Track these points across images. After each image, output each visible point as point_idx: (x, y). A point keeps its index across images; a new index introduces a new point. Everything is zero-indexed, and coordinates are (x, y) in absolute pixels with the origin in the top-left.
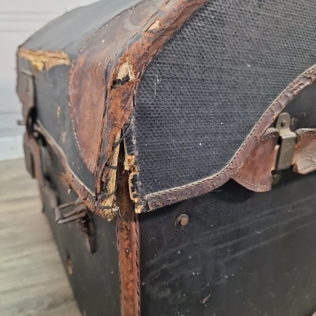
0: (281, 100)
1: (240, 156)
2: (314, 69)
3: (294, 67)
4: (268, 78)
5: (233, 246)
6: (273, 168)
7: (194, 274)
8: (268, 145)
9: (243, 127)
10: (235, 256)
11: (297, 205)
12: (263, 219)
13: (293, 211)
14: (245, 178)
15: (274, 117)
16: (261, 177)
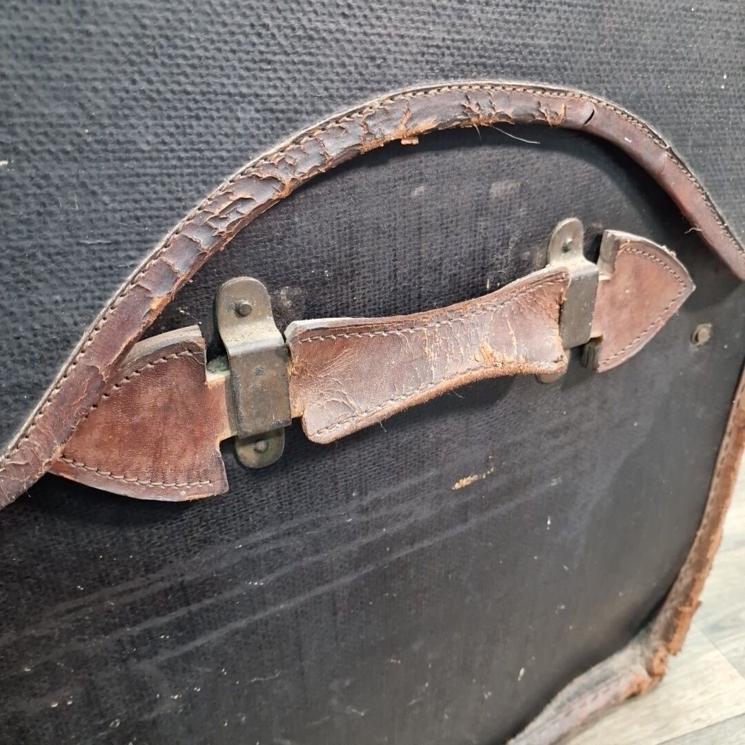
0: (171, 252)
1: (44, 428)
2: (288, 149)
3: (200, 151)
4: (100, 191)
5: (179, 625)
6: (227, 434)
7: (55, 705)
8: (179, 380)
9: (36, 344)
10: (190, 646)
11: (377, 503)
12: (261, 550)
13: (364, 518)
14: (123, 472)
15: (154, 306)
16: (186, 461)
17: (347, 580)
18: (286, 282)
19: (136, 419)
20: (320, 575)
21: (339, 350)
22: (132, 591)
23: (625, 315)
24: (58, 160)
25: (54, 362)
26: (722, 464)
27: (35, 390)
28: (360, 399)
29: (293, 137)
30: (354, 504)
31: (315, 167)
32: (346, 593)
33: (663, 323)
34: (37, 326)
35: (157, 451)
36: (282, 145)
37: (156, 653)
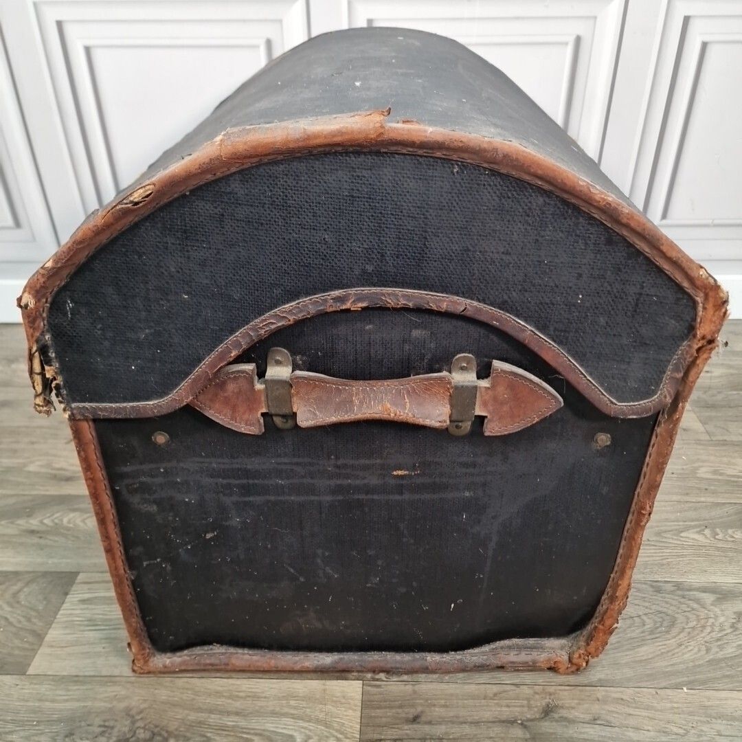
0: (241, 336)
1: (187, 388)
2: (294, 306)
3: (257, 302)
4: (218, 310)
5: (243, 487)
6: (264, 410)
7: (187, 500)
8: (243, 383)
9: (189, 358)
10: (247, 499)
11: (345, 466)
12: (284, 467)
13: (337, 471)
14: (219, 413)
15: (232, 355)
16: (246, 416)
17: (329, 498)
18: (299, 353)
19: (226, 394)
20: (312, 490)
21: (314, 388)
22: (224, 463)
23: (506, 408)
24: (205, 298)
25: (195, 366)
26: (627, 532)
27: (187, 375)
28: (321, 412)
29: (297, 302)
30: (332, 462)
31: (304, 315)
32: (327, 505)
33: (537, 420)
34: (190, 352)
35: (234, 409)
36: (291, 304)
37: (231, 496)
